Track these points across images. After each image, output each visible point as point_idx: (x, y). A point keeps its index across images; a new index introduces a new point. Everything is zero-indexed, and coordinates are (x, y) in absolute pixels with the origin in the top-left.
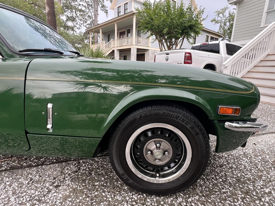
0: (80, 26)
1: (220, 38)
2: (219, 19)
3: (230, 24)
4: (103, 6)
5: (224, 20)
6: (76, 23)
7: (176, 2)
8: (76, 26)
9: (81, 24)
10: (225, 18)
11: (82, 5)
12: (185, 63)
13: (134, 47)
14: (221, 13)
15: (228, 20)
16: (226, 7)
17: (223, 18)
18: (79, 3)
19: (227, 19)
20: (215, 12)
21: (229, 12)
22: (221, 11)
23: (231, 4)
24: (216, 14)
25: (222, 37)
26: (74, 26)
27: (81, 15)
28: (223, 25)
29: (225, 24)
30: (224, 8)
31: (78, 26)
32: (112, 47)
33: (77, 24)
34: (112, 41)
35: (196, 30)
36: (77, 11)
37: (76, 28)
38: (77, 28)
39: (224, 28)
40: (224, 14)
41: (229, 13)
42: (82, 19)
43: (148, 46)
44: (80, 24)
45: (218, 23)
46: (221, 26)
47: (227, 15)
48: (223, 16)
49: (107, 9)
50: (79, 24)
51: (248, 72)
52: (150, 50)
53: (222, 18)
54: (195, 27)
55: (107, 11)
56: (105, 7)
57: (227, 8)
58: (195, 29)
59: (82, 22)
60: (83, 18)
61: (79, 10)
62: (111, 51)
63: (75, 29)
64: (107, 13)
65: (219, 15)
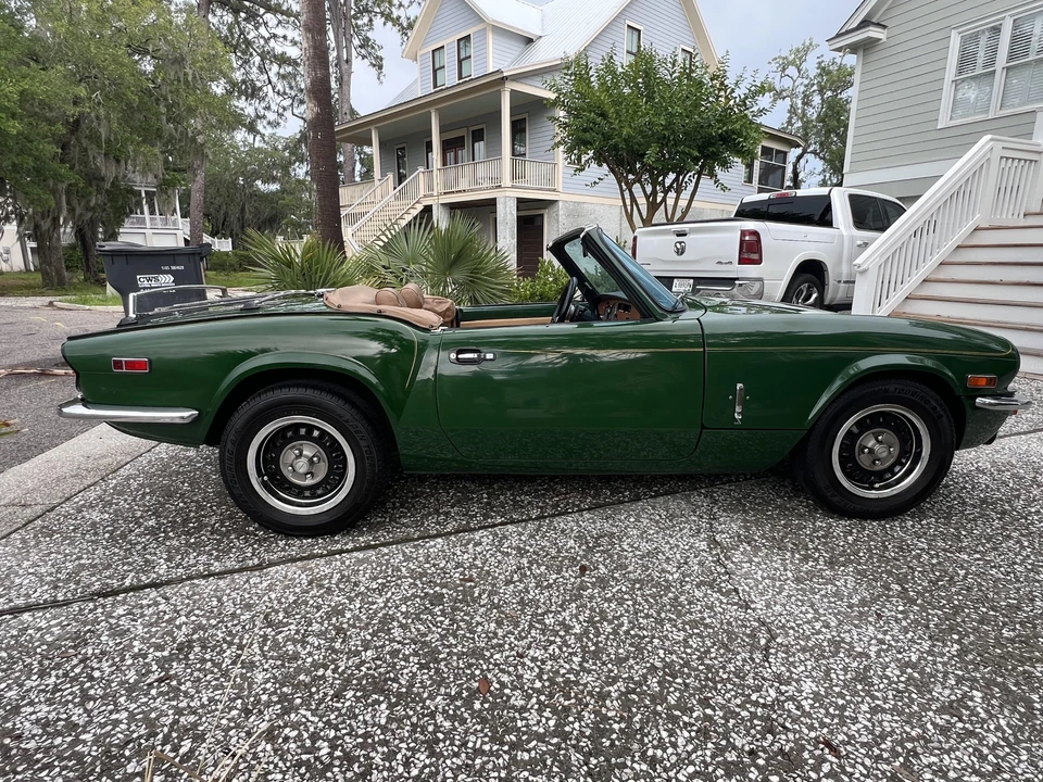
0: (280, 115)
1: (793, 149)
2: (787, 83)
3: (822, 99)
4: (365, 43)
5: (802, 89)
6: (263, 105)
7: (639, 31)
8: (264, 117)
9: (285, 109)
10: (806, 82)
11: (285, 37)
12: (742, 261)
13: (508, 194)
14: (792, 63)
15: (815, 88)
16: (807, 43)
17: (799, 81)
18: (273, 31)
19: (813, 84)
20: (770, 63)
21: (820, 60)
22: (791, 58)
23: (839, 50)
24: (774, 66)
25: (798, 146)
26: (258, 117)
27: (283, 77)
28: (800, 105)
29: (807, 102)
30: (801, 47)
31: (271, 116)
32: (422, 193)
33: (268, 108)
34: (421, 175)
35: (743, 146)
36: (271, 62)
37: (265, 122)
38: (269, 123)
39: (804, 114)
40: (804, 66)
41: (820, 63)
42: (288, 90)
43: (554, 190)
44: (281, 111)
45: (784, 98)
46: (793, 110)
47: (813, 71)
48: (799, 72)
49: (379, 53)
50: (274, 107)
51: (924, 281)
52: (560, 204)
53: (794, 82)
54: (740, 135)
55: (381, 60)
56: (373, 48)
57: (811, 44)
58: (739, 143)
59: (287, 103)
60: (291, 88)
61: (275, 56)
62: (420, 207)
63: (260, 127)
64: (381, 67)
65: (784, 69)
